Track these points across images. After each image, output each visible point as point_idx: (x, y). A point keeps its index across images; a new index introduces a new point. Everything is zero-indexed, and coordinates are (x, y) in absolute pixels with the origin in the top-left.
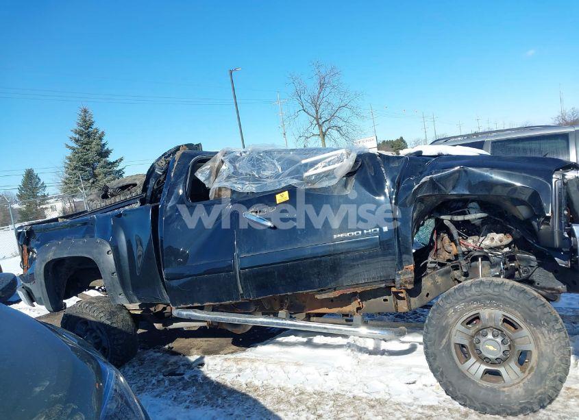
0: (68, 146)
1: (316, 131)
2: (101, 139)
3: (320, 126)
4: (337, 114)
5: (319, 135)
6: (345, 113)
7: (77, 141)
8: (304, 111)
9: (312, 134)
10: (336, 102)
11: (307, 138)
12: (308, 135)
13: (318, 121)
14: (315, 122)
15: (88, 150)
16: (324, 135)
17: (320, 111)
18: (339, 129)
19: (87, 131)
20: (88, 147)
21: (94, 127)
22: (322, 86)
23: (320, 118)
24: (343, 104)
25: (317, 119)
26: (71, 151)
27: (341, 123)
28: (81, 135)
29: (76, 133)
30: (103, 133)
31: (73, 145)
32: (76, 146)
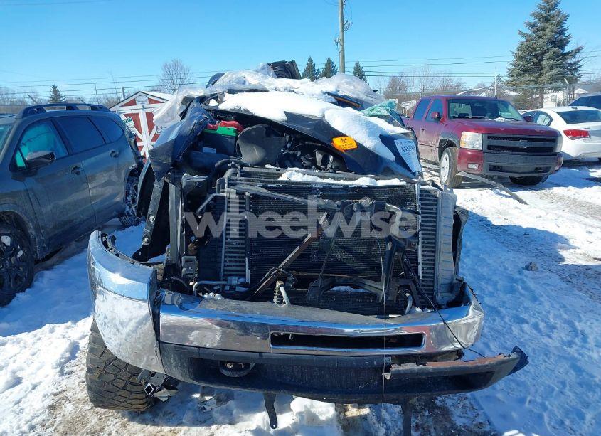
0: (521, 33)
2: (561, 23)
7: (532, 26)
15: (540, 37)
19: (546, 15)
20: (541, 33)
21: (559, 8)
26: (523, 39)
28: (539, 20)
29: (536, 17)
30: (566, 17)
31: (528, 31)
32: (530, 33)
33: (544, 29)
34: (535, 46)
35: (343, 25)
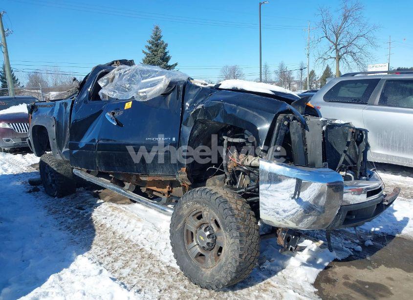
0: (143, 52)
1: (334, 54)
2: (164, 48)
3: (338, 51)
4: (354, 42)
5: (335, 58)
6: (361, 42)
7: (149, 48)
8: (327, 37)
9: (329, 57)
10: (355, 31)
11: (325, 59)
12: (325, 57)
13: (336, 47)
14: (334, 47)
15: (155, 56)
16: (339, 58)
17: (339, 39)
18: (353, 54)
19: (156, 42)
20: (155, 53)
21: (162, 39)
22: (346, 18)
23: (339, 44)
24: (361, 34)
25: (336, 45)
26: (145, 55)
27: (355, 50)
28: (153, 45)
29: (150, 43)
30: (167, 45)
31: (147, 51)
32: (149, 52)
33: (156, 51)
34: (153, 60)
35: (4, 31)
